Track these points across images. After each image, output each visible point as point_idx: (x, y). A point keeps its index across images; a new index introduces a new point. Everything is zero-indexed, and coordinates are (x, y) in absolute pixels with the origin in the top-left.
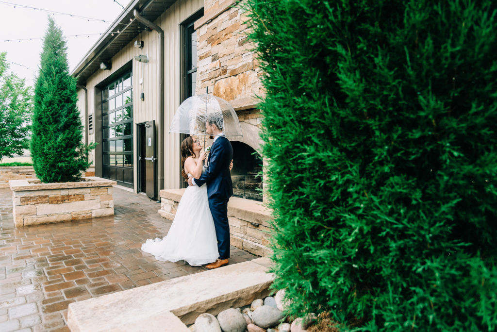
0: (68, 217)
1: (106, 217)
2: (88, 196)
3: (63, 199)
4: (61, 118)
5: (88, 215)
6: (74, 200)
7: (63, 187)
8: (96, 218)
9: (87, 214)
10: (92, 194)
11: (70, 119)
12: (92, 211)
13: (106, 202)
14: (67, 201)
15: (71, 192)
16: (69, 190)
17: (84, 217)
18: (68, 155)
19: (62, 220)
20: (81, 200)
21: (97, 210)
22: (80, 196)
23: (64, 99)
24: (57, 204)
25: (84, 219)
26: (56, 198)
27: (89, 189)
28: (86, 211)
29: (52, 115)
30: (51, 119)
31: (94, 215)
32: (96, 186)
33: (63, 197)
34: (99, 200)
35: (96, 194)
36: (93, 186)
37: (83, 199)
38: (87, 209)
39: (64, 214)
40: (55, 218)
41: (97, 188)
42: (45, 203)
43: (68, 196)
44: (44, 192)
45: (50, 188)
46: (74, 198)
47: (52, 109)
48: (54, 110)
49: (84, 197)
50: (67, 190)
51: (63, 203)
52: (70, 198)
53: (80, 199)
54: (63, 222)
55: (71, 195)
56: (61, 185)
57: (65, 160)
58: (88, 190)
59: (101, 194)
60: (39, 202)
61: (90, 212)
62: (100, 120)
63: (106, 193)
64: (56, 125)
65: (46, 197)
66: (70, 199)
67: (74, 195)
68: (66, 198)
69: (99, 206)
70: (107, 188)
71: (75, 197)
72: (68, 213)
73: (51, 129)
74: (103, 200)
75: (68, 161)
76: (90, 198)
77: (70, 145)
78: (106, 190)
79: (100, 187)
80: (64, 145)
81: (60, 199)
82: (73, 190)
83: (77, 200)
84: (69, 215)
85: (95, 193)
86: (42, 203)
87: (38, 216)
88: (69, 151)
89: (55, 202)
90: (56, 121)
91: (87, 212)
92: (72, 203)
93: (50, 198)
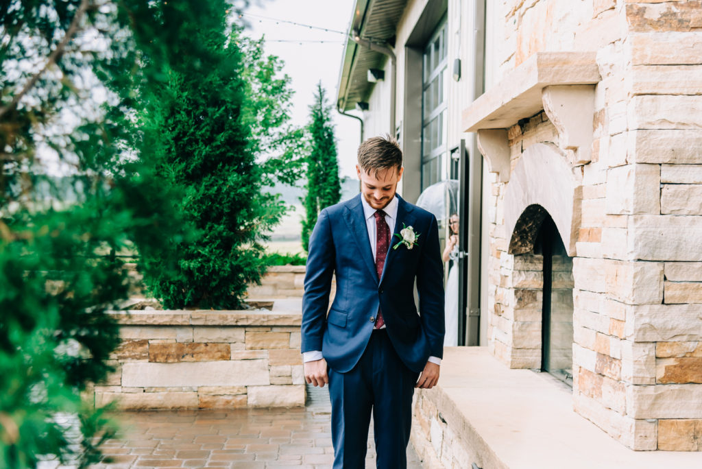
0: (190, 400)
1: (281, 410)
2: (238, 351)
3: (182, 353)
4: (195, 146)
5: (239, 398)
6: (205, 357)
7: (180, 321)
8: (257, 409)
9: (236, 395)
10: (249, 346)
11: (218, 147)
12: (250, 391)
13: (286, 369)
14: (188, 358)
15: (201, 336)
16: (196, 330)
17: (228, 402)
18: (205, 240)
19: (178, 406)
20: (223, 358)
21: (261, 389)
22: (221, 347)
23: (204, 97)
24: (166, 362)
25: (228, 410)
26: (164, 347)
27: (243, 330)
28: (234, 387)
29: (177, 139)
30: (173, 149)
31: (252, 401)
32: (258, 323)
33: (180, 347)
34: (266, 362)
35: (260, 345)
36: (249, 323)
37: (226, 356)
38: (236, 383)
39: (181, 389)
40: (160, 398)
41: (261, 329)
42: (140, 358)
43: (193, 345)
44: (138, 330)
45: (151, 322)
46: (207, 352)
47: (176, 123)
48: (179, 126)
49: (229, 352)
50: (190, 330)
51: (179, 362)
52: (196, 350)
53: (219, 354)
54: (177, 410)
55: (199, 344)
56: (175, 316)
57: (199, 253)
58: (239, 334)
59: (272, 345)
60: (127, 354)
61: (244, 391)
62: (417, 138)
63: (285, 343)
64: (184, 164)
65: (143, 343)
66: (198, 353)
67: (206, 345)
68: (187, 350)
69: (265, 377)
70: (289, 330)
71: (208, 348)
72: (191, 389)
73: (173, 174)
74: (277, 364)
75: (203, 256)
76: (244, 355)
77: (214, 214)
78: (286, 336)
79: (272, 327)
80: (196, 214)
81: (173, 351)
82: (203, 332)
83: (213, 358)
84: (193, 395)
85: (259, 342)
86: (133, 357)
87: (125, 390)
88: (211, 228)
89: (162, 359)
90: (185, 155)
91: (235, 391)
92: (201, 363)
93: (151, 347)
